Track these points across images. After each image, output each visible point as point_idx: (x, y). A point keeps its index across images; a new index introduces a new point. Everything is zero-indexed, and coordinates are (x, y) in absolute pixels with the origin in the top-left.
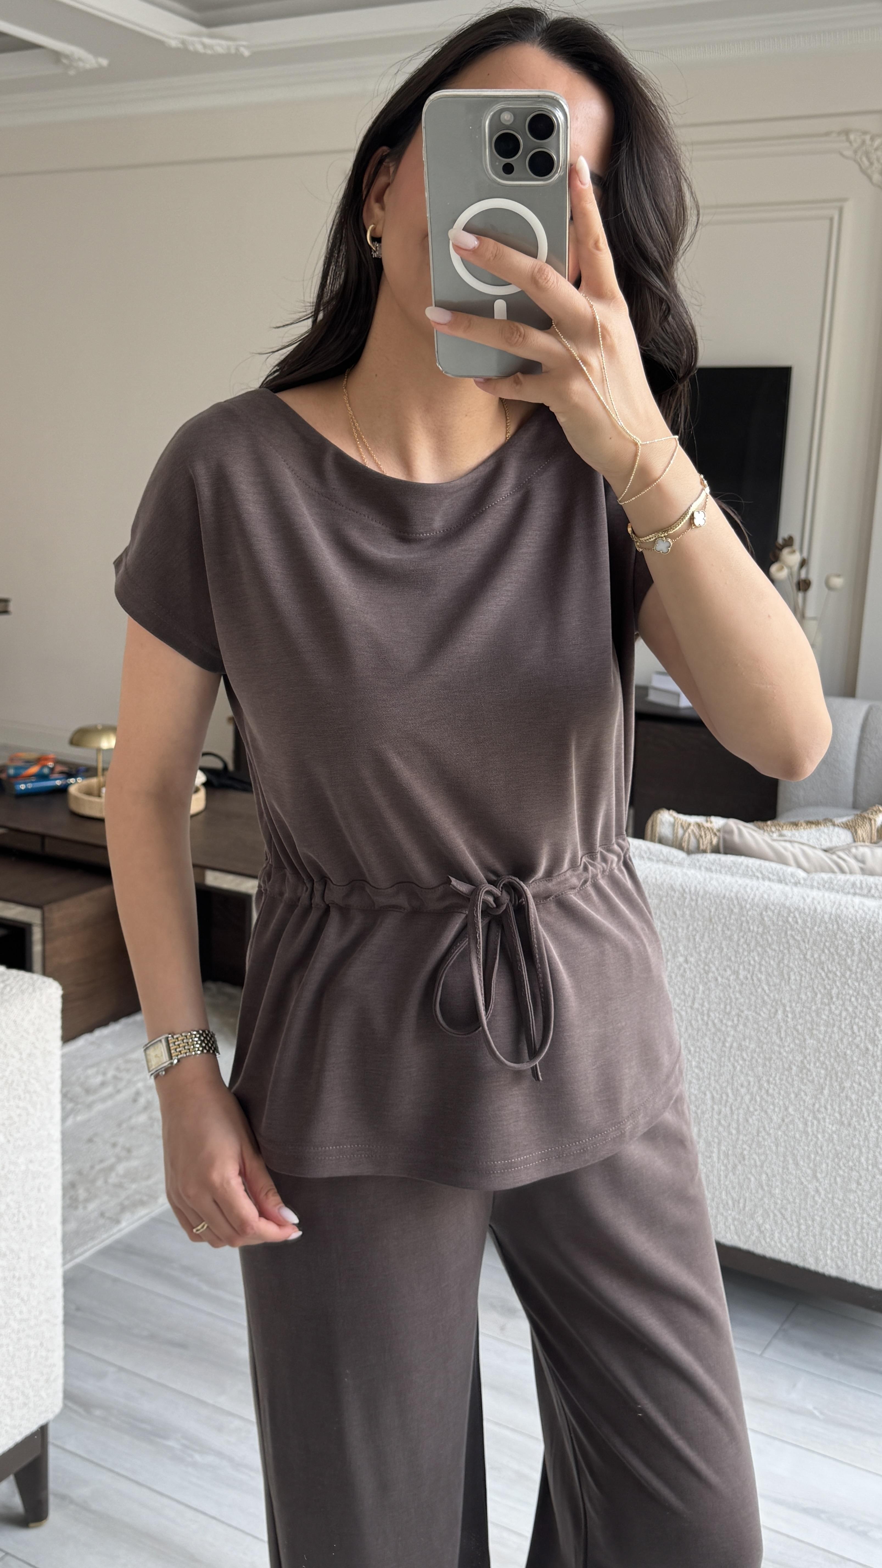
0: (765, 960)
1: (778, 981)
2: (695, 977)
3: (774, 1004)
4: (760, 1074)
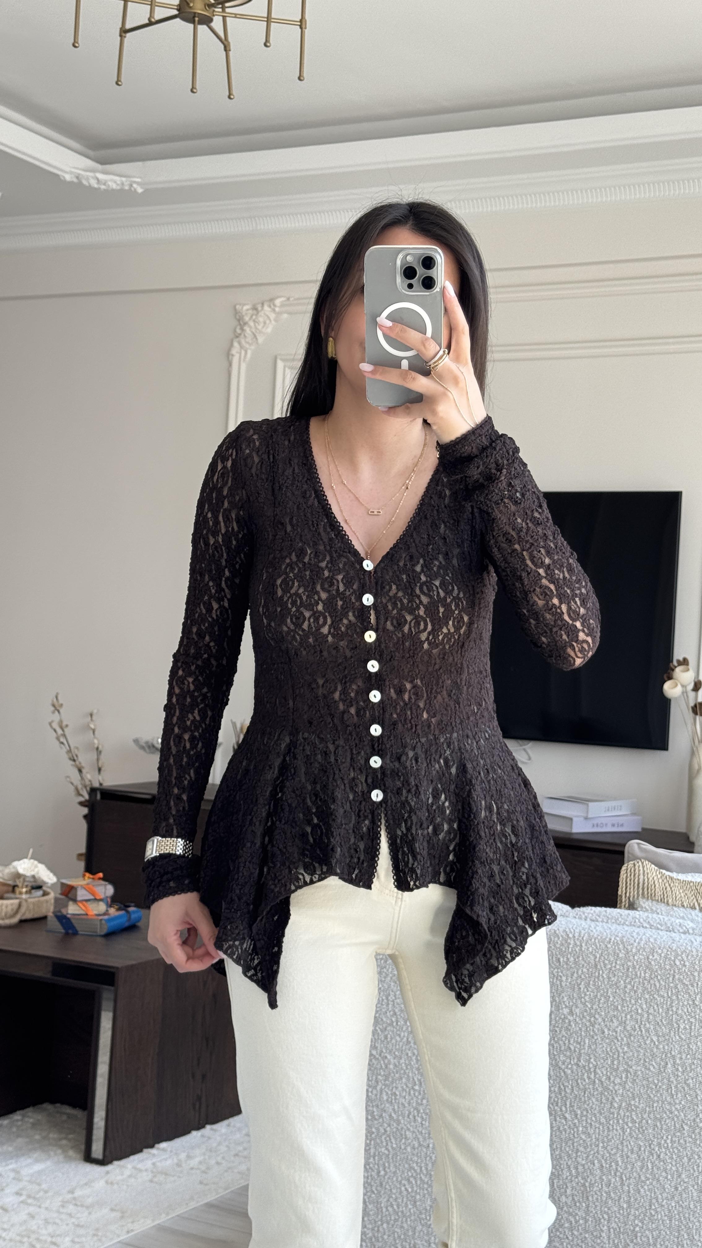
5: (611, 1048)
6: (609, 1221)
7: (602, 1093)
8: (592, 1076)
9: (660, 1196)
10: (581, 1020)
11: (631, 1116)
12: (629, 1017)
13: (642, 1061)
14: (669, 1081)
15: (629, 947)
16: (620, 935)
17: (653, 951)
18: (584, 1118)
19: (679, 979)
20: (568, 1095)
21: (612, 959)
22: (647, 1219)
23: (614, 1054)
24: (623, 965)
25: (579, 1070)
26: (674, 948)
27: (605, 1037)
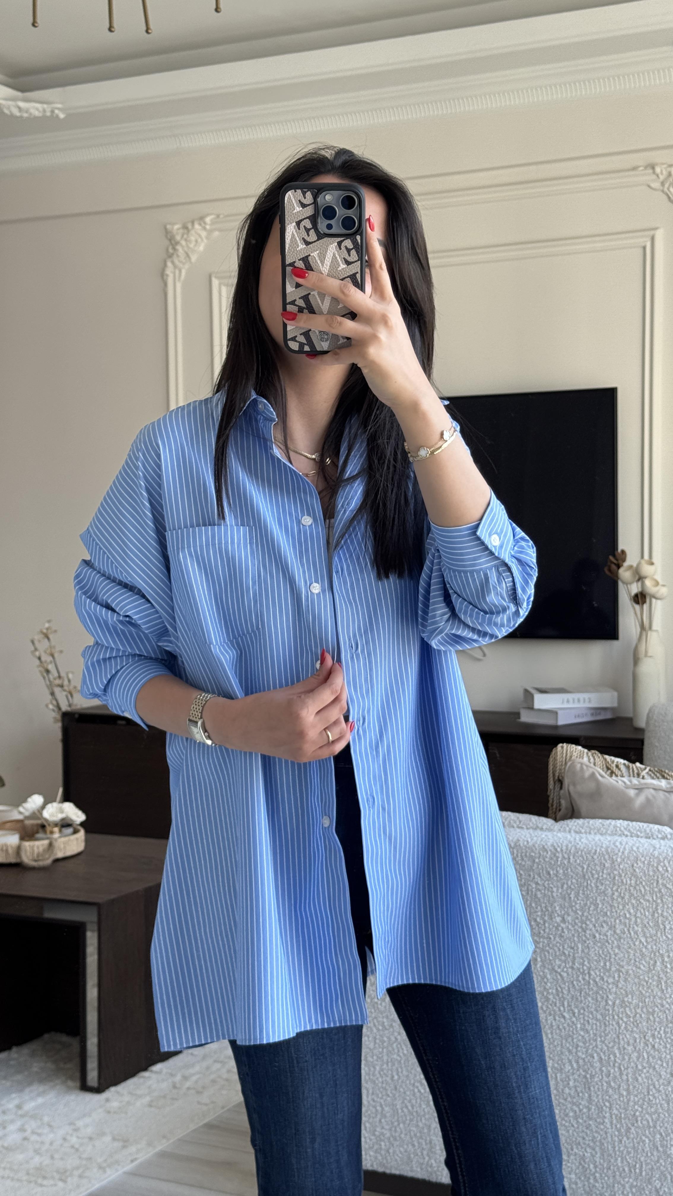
0: (640, 912)
1: (653, 932)
2: (573, 935)
3: (652, 955)
4: (646, 1030)
5: (603, 950)
6: (610, 1108)
7: (597, 993)
8: (587, 978)
9: (657, 1083)
10: (573, 926)
11: (626, 1012)
12: (618, 921)
13: (633, 961)
14: (659, 977)
15: (614, 857)
16: (604, 846)
17: (637, 859)
18: (581, 1016)
19: (663, 884)
20: (565, 996)
21: (598, 869)
22: (646, 1103)
23: (606, 956)
24: (609, 874)
25: (574, 972)
26: (656, 855)
27: (596, 941)
